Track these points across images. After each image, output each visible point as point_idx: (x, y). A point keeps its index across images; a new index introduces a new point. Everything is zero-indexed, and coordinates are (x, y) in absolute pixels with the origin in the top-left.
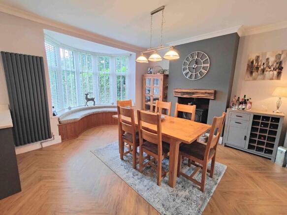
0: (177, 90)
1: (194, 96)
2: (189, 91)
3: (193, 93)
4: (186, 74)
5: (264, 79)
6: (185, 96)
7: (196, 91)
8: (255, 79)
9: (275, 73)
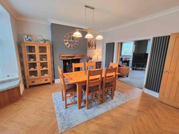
0: (63, 56)
1: (74, 58)
2: (71, 55)
3: (74, 57)
4: (68, 45)
5: (92, 49)
6: (69, 59)
7: (75, 55)
8: (90, 49)
9: (95, 47)
